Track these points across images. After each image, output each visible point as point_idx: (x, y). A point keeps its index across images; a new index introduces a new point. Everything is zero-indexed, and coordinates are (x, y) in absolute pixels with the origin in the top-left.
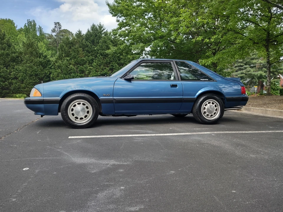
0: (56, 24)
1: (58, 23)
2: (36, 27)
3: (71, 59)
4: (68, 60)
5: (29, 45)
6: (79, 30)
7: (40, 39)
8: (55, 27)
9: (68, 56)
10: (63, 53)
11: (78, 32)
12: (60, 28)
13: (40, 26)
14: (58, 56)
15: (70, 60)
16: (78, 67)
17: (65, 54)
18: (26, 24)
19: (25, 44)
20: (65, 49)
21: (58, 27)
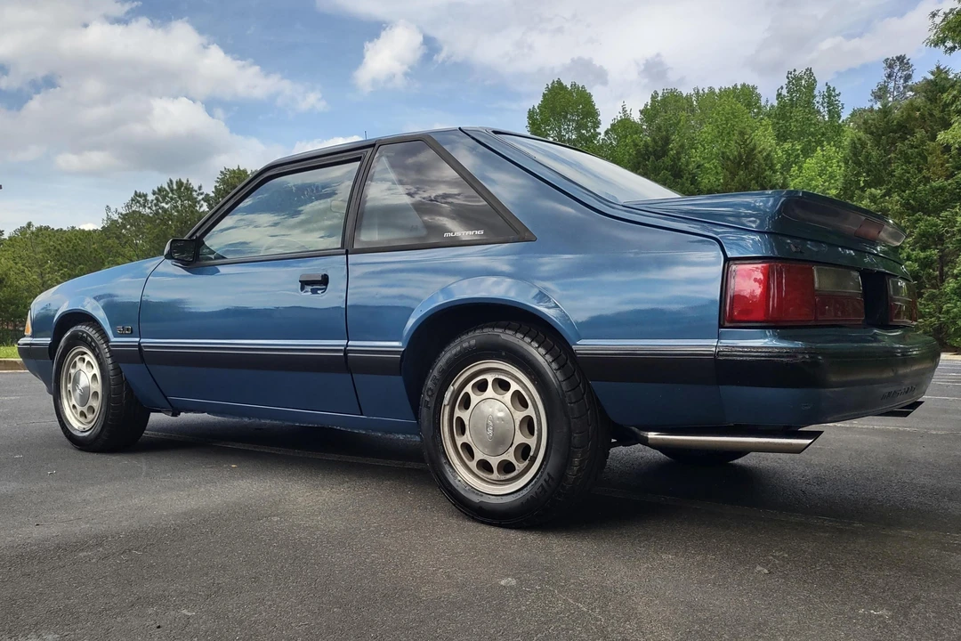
0: (890, 64)
1: (898, 58)
2: (816, 92)
3: (888, 193)
4: (874, 196)
5: (739, 163)
6: (938, 68)
7: (823, 134)
8: (890, 76)
9: (877, 183)
10: (858, 174)
11: (931, 77)
12: (908, 78)
13: (829, 87)
14: (840, 186)
15: (884, 196)
16: (918, 220)
17: (868, 175)
18: (782, 88)
19: (728, 158)
20: (867, 157)
21: (899, 74)
